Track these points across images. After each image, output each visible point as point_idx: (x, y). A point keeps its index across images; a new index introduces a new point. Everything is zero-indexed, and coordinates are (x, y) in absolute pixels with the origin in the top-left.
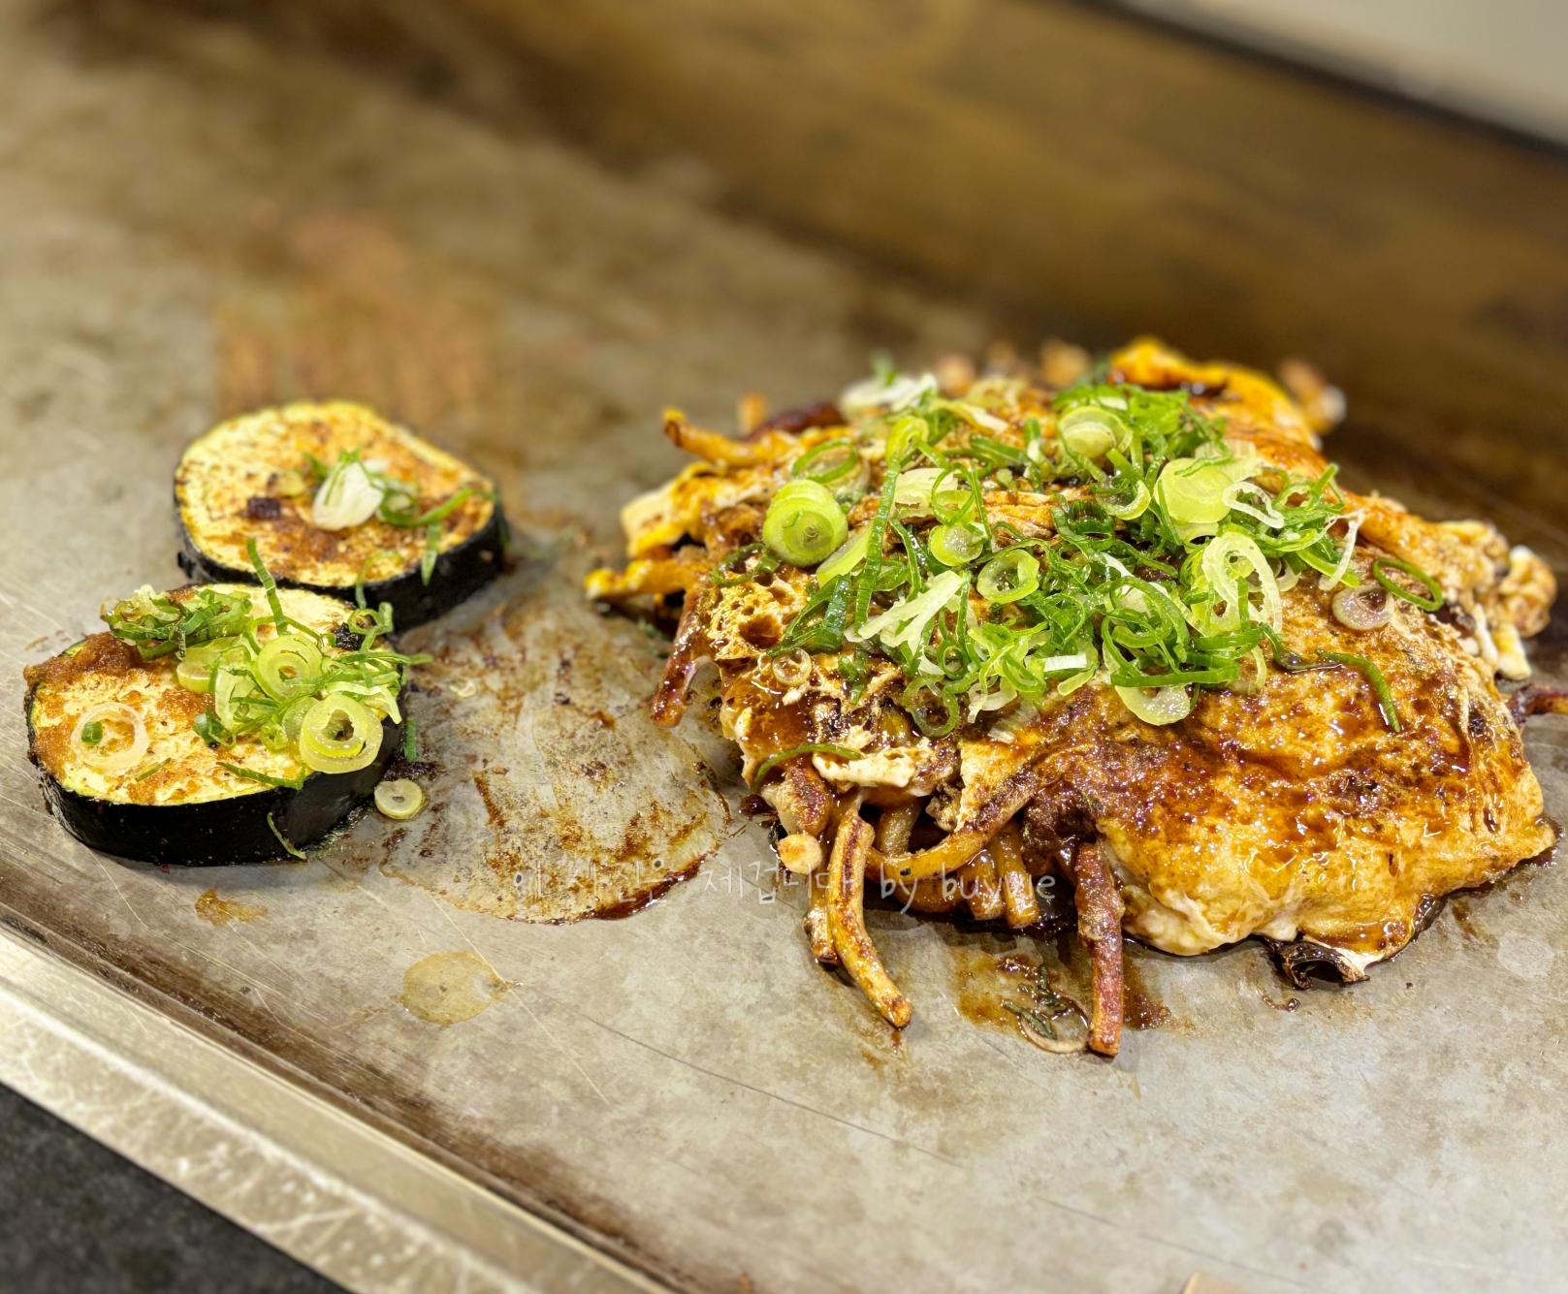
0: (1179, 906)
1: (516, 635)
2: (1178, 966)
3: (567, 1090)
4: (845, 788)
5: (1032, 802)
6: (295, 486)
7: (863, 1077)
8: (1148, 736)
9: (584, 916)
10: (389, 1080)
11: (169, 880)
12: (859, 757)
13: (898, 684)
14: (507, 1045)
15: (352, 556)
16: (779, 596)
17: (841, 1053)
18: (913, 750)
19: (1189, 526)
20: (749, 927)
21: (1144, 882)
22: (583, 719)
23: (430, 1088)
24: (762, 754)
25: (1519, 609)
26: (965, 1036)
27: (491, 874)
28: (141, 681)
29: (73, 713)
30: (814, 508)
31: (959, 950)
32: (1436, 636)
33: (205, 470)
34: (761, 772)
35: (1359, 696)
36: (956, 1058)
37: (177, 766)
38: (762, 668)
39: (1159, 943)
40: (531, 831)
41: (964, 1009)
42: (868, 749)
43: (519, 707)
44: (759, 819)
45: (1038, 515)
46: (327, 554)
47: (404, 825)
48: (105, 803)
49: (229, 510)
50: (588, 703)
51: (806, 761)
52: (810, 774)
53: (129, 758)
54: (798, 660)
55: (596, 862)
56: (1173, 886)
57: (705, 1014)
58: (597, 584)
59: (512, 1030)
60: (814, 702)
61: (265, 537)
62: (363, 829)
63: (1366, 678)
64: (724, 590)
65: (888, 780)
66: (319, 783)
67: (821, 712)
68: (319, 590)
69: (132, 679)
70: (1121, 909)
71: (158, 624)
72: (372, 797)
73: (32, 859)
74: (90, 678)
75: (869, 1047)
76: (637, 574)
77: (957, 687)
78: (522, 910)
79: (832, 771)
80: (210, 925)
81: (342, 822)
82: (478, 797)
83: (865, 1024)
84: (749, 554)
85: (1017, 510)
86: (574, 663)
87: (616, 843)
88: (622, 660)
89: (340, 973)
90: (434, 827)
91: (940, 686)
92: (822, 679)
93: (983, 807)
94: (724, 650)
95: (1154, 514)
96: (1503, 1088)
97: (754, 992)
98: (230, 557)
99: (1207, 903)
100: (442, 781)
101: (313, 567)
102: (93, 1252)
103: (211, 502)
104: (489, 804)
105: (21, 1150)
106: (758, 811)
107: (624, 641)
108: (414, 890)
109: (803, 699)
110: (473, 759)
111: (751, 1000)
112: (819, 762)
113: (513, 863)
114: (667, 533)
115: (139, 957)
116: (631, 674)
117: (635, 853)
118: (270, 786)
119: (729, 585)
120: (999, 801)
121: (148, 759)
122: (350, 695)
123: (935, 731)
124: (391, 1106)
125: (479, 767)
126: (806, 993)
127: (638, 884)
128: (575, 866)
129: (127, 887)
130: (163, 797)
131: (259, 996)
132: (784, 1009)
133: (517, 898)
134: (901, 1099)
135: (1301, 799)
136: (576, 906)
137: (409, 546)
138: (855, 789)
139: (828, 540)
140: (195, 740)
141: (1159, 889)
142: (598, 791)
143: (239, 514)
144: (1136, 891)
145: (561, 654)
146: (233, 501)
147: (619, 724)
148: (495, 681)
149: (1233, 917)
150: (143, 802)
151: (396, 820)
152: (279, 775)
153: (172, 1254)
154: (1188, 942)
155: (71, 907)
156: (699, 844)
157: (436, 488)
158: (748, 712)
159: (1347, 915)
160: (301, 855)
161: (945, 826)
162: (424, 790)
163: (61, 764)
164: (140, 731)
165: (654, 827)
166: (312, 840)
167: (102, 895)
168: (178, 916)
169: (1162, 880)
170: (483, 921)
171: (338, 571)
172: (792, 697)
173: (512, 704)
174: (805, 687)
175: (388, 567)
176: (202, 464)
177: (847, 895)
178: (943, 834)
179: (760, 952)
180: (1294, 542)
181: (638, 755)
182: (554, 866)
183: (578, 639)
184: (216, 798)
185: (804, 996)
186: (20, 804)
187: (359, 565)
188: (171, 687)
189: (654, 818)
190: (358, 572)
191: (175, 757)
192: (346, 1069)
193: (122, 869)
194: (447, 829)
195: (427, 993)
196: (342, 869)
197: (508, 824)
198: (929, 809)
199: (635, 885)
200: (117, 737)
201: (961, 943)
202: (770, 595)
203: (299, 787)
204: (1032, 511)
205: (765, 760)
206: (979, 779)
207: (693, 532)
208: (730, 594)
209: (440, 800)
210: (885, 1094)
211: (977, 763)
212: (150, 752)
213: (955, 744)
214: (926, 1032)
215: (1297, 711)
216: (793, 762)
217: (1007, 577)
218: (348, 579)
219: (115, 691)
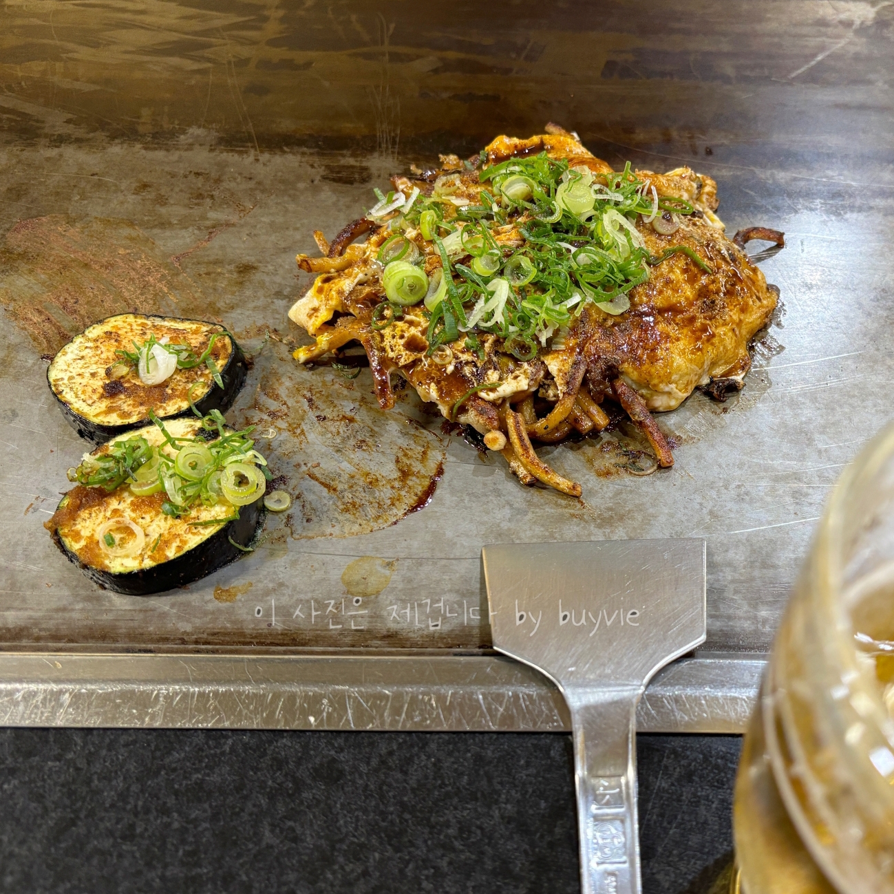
0: (667, 389)
1: (277, 397)
2: (672, 415)
3: (455, 595)
4: (500, 401)
5: (587, 371)
6: (123, 370)
7: (578, 525)
8: (619, 320)
9: (405, 514)
10: (369, 631)
11: (192, 592)
12: (500, 385)
13: (498, 342)
14: (414, 589)
15: (177, 393)
16: (411, 323)
17: (561, 519)
18: (522, 371)
19: (581, 214)
20: (485, 484)
21: (647, 385)
22: (338, 423)
23: (393, 626)
24: (451, 403)
25: (707, 199)
26: (608, 487)
27: (348, 516)
28: (114, 504)
29: (89, 534)
30: (409, 274)
31: (580, 451)
32: (694, 224)
33: (66, 381)
34: (455, 411)
35: (687, 264)
36: (610, 498)
37: (167, 536)
38: (426, 362)
39: (661, 409)
40: (352, 487)
41: (599, 475)
42: (501, 379)
43: (303, 431)
44: (454, 433)
45: (514, 235)
46: (164, 398)
47: (289, 512)
48: (142, 571)
49: (95, 397)
50: (335, 414)
51: (476, 396)
52: (479, 401)
53: (137, 544)
54: (443, 350)
55: (393, 487)
56: (662, 382)
57: (492, 532)
58: (302, 355)
59: (410, 581)
60: (462, 367)
61: (125, 403)
62: (269, 522)
63: (687, 256)
64: (382, 332)
65: (519, 389)
66: (244, 510)
67: (467, 370)
68: (174, 417)
69: (108, 504)
70: (643, 402)
71: (107, 470)
72: (264, 506)
73: (110, 617)
74: (84, 514)
75: (572, 511)
76: (324, 341)
77: (530, 332)
78: (375, 526)
79: (491, 396)
80: (228, 603)
81: (259, 524)
82: (313, 482)
83: (563, 502)
84: (383, 309)
85: (502, 237)
86: (314, 398)
87: (396, 474)
88: (337, 386)
89: (310, 595)
90: (303, 506)
91: (521, 335)
92: (460, 355)
93: (568, 383)
94: (402, 360)
95: (567, 215)
96: (822, 406)
97: (507, 511)
98: (114, 420)
99: (676, 383)
100: (293, 483)
101: (161, 407)
102: (295, 780)
103: (83, 397)
104: (322, 483)
105: (223, 753)
106: (452, 430)
107: (330, 377)
108: (315, 540)
109: (456, 367)
110: (298, 465)
111: (508, 516)
112: (483, 394)
113: (354, 506)
114: (324, 315)
115: (205, 636)
116: (345, 392)
117: (409, 475)
118: (222, 525)
119: (384, 328)
120: (573, 377)
121: (148, 539)
122: (236, 461)
123: (528, 357)
124: (379, 642)
125: (304, 468)
126: (528, 501)
127: (420, 488)
128: (385, 493)
129: (173, 606)
130: (171, 554)
131: (277, 623)
132: (525, 513)
133: (369, 521)
134: (600, 526)
135: (692, 320)
136: (399, 511)
137: (202, 375)
138: (504, 399)
139: (422, 287)
140: (166, 519)
141: (655, 385)
142: (370, 455)
143: (102, 396)
144: (644, 391)
145: (304, 396)
146: (94, 391)
147: (357, 418)
148: (282, 424)
149: (687, 385)
150: (163, 561)
151: (282, 512)
152: (222, 516)
153: (334, 760)
154: (673, 403)
155: (151, 629)
156: (435, 456)
157: (195, 341)
158: (433, 386)
159: (726, 363)
160: (250, 549)
161: (553, 399)
162: (286, 491)
163: (102, 563)
164: (134, 527)
165: (408, 458)
166: (250, 539)
167: (163, 616)
168: (210, 607)
169: (655, 381)
170: (360, 539)
171: (175, 403)
172: (450, 369)
173: (298, 431)
174: (454, 362)
175: (200, 391)
176: (62, 379)
177: (526, 449)
178: (555, 403)
179: (498, 493)
180: (629, 204)
181: (376, 429)
182: (375, 498)
183: (308, 385)
184: (200, 542)
185: (530, 504)
186: (83, 592)
187: (185, 395)
188: (132, 499)
189: (406, 455)
190: (187, 399)
191: (162, 532)
192: (345, 637)
193: (164, 598)
194: (311, 503)
195: (358, 584)
196: (273, 547)
197: (339, 489)
198: (540, 395)
199: (419, 490)
200: (122, 536)
201: (579, 448)
202: (407, 325)
203: (238, 517)
204: (509, 235)
205: (454, 405)
206: (560, 370)
207: (340, 309)
208: (387, 332)
209: (297, 493)
210: (592, 528)
211: (554, 364)
212: (147, 535)
213: (539, 359)
214: (591, 493)
215: (668, 282)
216: (469, 399)
217: (518, 270)
218: (185, 405)
219: (103, 513)
